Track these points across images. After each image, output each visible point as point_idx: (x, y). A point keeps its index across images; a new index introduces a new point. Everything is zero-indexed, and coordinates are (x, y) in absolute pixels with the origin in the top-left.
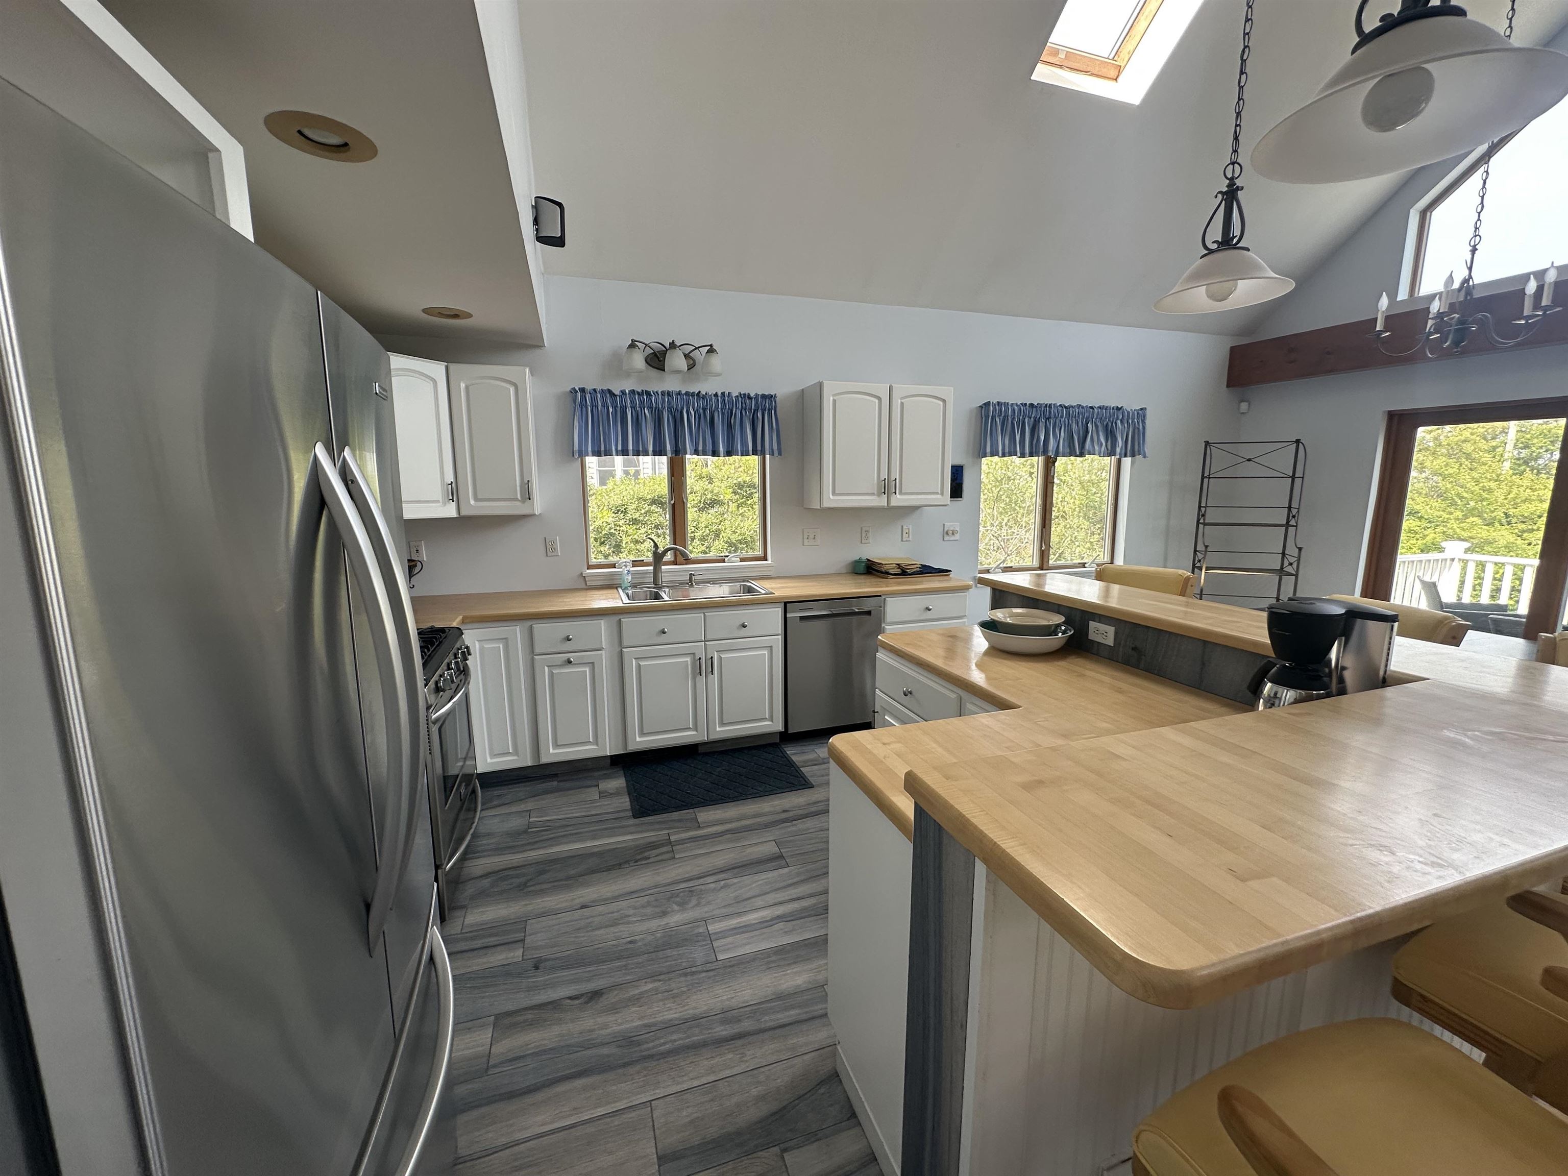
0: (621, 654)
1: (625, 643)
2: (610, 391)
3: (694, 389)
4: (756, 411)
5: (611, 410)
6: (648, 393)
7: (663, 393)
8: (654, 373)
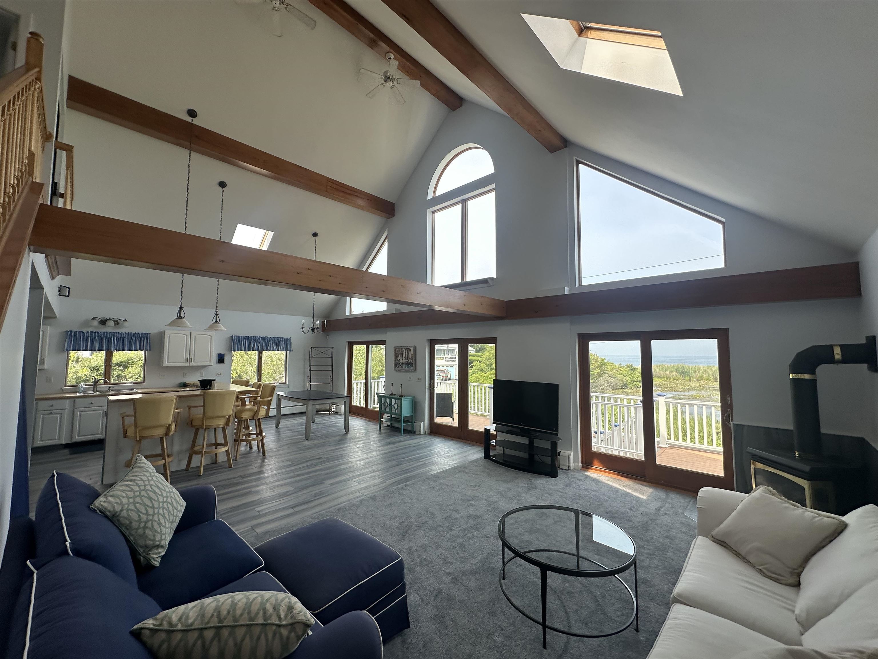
0: (74, 411)
1: (76, 407)
2: (82, 332)
3: (117, 331)
4: (141, 338)
5: (82, 337)
6: (98, 332)
7: (104, 332)
8: (102, 326)
